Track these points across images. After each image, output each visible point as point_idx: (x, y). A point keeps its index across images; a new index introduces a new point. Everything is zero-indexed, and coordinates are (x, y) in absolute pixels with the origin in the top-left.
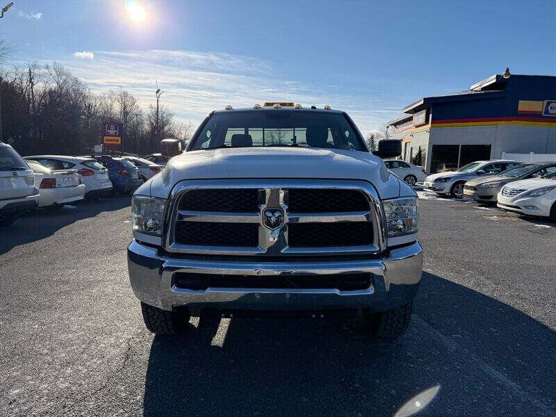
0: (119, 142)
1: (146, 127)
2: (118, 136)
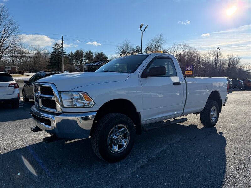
0: (192, 73)
1: (226, 65)
2: (191, 71)
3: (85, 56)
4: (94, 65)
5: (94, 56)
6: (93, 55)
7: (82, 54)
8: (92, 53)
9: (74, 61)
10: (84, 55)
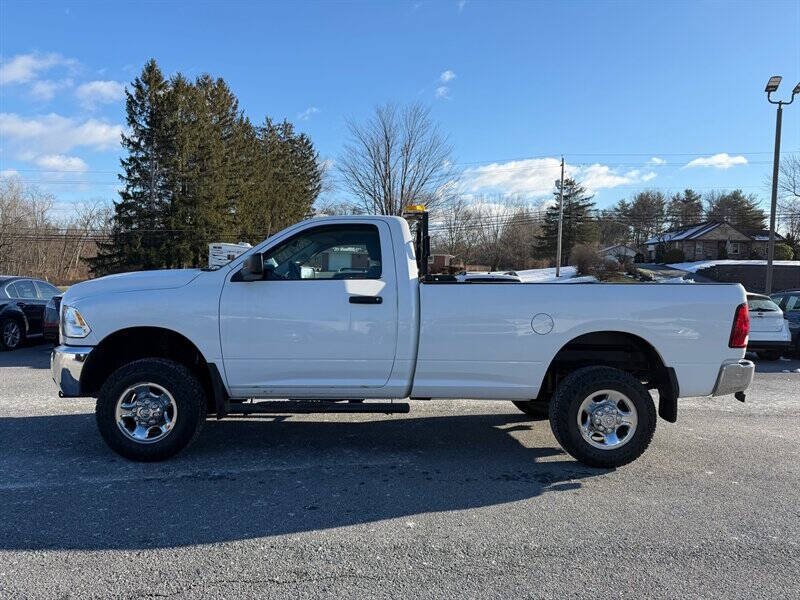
3: (670, 208)
4: (677, 238)
5: (706, 205)
6: (699, 206)
7: (660, 203)
8: (697, 199)
9: (632, 228)
10: (665, 208)
